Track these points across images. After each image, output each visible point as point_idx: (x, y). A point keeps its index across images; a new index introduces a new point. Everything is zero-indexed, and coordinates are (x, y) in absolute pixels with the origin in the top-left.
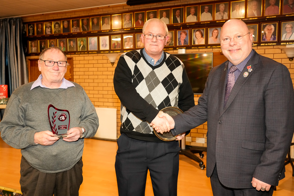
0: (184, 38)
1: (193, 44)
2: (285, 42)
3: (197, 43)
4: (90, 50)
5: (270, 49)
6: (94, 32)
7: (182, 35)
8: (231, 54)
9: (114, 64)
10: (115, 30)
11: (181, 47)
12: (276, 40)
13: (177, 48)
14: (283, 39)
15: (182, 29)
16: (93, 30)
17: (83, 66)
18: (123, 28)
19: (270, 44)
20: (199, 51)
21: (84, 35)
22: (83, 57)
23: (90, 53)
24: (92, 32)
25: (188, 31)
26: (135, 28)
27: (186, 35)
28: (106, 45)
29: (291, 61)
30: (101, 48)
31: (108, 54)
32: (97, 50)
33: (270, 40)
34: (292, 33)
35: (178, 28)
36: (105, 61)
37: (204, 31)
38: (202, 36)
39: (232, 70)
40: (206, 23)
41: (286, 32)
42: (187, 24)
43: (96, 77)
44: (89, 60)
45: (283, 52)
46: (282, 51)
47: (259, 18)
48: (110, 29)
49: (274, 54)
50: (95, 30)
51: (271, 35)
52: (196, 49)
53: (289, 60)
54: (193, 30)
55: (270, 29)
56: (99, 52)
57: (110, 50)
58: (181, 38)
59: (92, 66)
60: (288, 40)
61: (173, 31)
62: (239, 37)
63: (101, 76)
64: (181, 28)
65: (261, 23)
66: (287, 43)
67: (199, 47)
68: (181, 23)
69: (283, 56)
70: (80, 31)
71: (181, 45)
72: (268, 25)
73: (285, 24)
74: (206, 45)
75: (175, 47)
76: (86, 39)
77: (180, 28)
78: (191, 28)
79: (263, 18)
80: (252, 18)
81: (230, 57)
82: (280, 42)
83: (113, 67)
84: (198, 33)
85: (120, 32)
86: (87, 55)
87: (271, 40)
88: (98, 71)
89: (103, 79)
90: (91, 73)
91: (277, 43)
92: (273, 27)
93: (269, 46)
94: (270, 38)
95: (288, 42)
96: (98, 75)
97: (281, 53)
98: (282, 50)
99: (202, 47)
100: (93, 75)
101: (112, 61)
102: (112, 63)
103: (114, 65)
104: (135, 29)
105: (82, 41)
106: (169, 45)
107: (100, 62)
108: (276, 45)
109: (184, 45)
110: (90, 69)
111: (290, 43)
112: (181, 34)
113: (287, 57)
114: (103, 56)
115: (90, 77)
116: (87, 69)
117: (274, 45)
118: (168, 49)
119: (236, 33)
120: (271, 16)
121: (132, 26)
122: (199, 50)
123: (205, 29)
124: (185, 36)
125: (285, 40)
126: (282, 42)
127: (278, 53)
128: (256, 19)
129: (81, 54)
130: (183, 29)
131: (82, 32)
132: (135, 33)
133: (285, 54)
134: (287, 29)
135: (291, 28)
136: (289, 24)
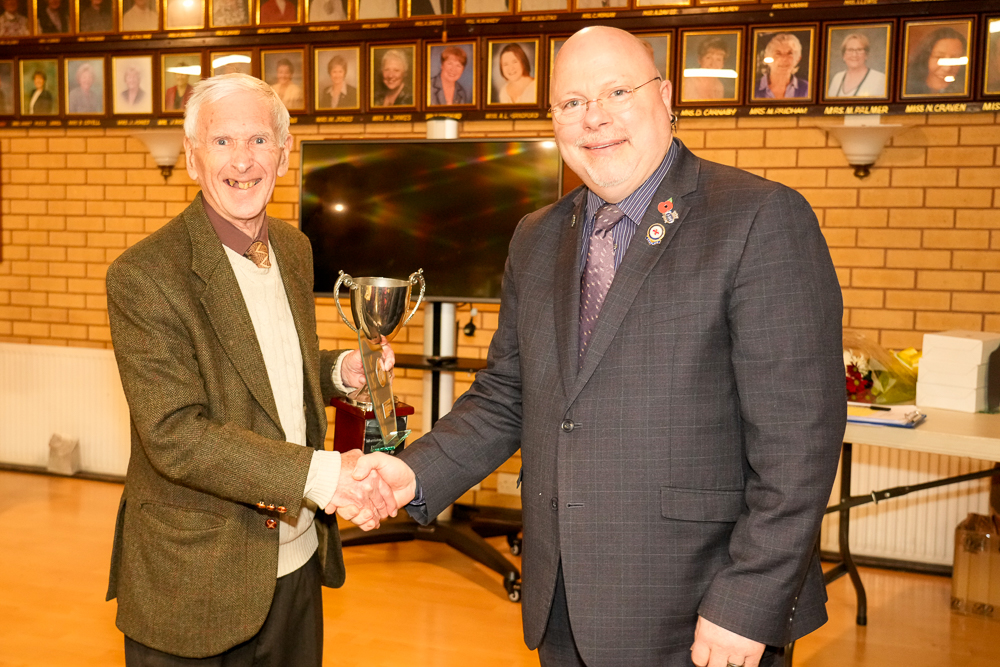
0: (457, 78)
1: (489, 102)
2: (839, 106)
3: (505, 99)
4: (73, 113)
5: (784, 131)
6: (91, 39)
7: (446, 63)
8: (592, 161)
9: (174, 172)
10: (178, 35)
11: (440, 112)
12: (808, 96)
13: (429, 116)
14: (833, 91)
15: (448, 41)
16: (84, 32)
17: (40, 176)
18: (211, 26)
19: (785, 111)
20: (514, 131)
21: (47, 48)
22: (44, 140)
23: (71, 123)
24: (81, 39)
25: (470, 49)
26: (260, 27)
27: (464, 63)
28: (139, 94)
29: (861, 177)
30: (120, 107)
31: (148, 132)
32: (101, 111)
33: (784, 93)
34: (863, 73)
35: (430, 35)
36: (136, 161)
37: (533, 49)
38: (527, 71)
39: (605, 220)
40: (540, 18)
41: (843, 66)
42: (468, 21)
43: (97, 224)
44: (66, 153)
45: (831, 143)
46: (830, 137)
47: (744, 9)
48: (155, 28)
49: (798, 149)
50: (95, 32)
51: (789, 76)
52: (503, 120)
53: (856, 175)
54: (490, 44)
55: (784, 50)
56: (109, 120)
57: (157, 114)
58: (445, 74)
59: (79, 176)
60: (850, 95)
61: (414, 47)
62: (619, 93)
63: (116, 220)
64: (445, 34)
65: (753, 29)
66: (849, 110)
67: (514, 115)
68: (446, 15)
69: (833, 157)
70: (32, 31)
71: (443, 104)
72: (778, 37)
73: (842, 35)
74: (540, 107)
75: (419, 110)
76: (56, 67)
77: (440, 36)
78: (484, 38)
79: (759, 8)
80: (719, 5)
81: (591, 171)
82: (821, 102)
83: (166, 185)
84: (509, 57)
85: (198, 42)
86: (61, 133)
87: (790, 95)
88: (104, 200)
89: (126, 233)
90: (78, 208)
91: (812, 108)
93: (781, 118)
94: (787, 85)
95: (850, 105)
96: (104, 216)
97: (827, 147)
98: (827, 135)
99: (525, 115)
100: (85, 215)
101: (166, 161)
102: (163, 168)
103: (170, 174)
104: (260, 31)
105: (38, 73)
106: (398, 101)
107: (113, 161)
108: (808, 115)
109: (456, 104)
110: (73, 192)
111: (858, 109)
112: (443, 60)
113: (847, 164)
114: (129, 140)
115: (72, 223)
116: (58, 192)
117: (798, 116)
118: (391, 117)
119: (607, 79)
120: (790, 2)
121: (247, 21)
122: (514, 125)
123: (537, 42)
124: (460, 69)
125: (842, 95)
126: (829, 106)
127: (813, 145)
128: (735, 12)
129: (32, 127)
130: (452, 38)
131: (38, 38)
132: (261, 50)
133: (839, 150)
134: (848, 54)
135: (863, 52)
136: (855, 37)
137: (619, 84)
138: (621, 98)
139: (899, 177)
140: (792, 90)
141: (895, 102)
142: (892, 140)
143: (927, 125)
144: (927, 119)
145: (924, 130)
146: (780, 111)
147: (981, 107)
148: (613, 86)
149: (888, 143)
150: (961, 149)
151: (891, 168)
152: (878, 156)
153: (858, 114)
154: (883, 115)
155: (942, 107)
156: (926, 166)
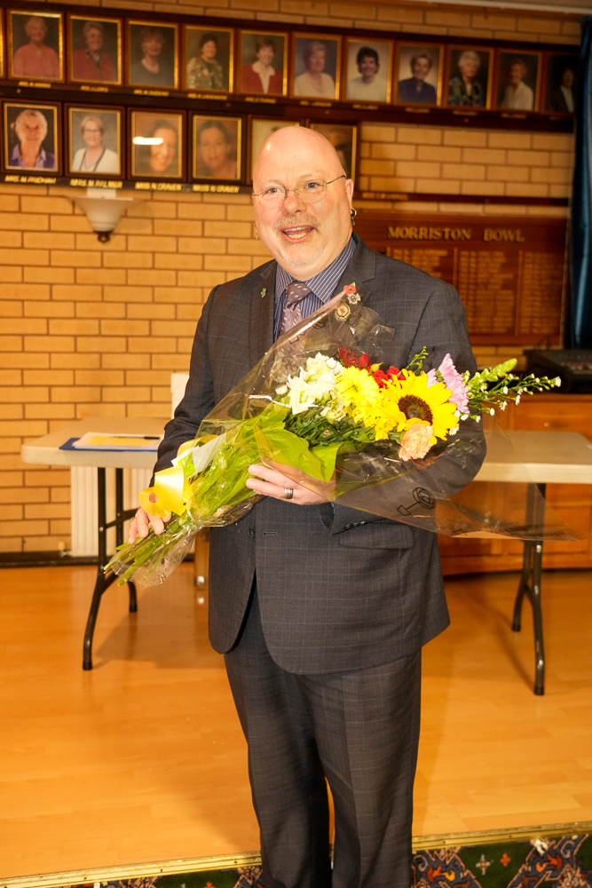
2: (83, 178)
5: (35, 198)
12: (55, 169)
14: (75, 167)
19: (37, 180)
29: (104, 242)
33: (35, 164)
34: (100, 152)
41: (84, 145)
45: (77, 211)
46: (76, 206)
49: (50, 215)
51: (37, 149)
53: (99, 239)
55: (32, 125)
60: (90, 170)
62: (312, 185)
66: (91, 183)
69: (78, 224)
72: (26, 112)
73: (81, 116)
79: (7, 84)
82: (66, 174)
87: (40, 168)
91: (59, 180)
92: (41, 119)
93: (35, 187)
94: (36, 157)
95: (92, 179)
97: (74, 214)
98: (74, 203)
108: (57, 184)
111: (98, 183)
113: (90, 230)
117: (48, 185)
119: (304, 172)
120: (35, 82)
125: (84, 170)
126: (75, 178)
127: (63, 212)
133: (83, 218)
134: (87, 134)
135: (98, 133)
136: (91, 120)
137: (314, 178)
138: (313, 190)
139: (134, 243)
140: (42, 162)
141: (127, 178)
142: (126, 211)
143: (152, 200)
144: (152, 195)
145: (150, 204)
146: (32, 179)
147: (192, 187)
148: (309, 179)
149: (123, 214)
150: (179, 222)
151: (127, 235)
152: (116, 224)
153: (98, 187)
154: (118, 189)
155: (164, 186)
156: (153, 235)
